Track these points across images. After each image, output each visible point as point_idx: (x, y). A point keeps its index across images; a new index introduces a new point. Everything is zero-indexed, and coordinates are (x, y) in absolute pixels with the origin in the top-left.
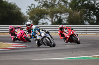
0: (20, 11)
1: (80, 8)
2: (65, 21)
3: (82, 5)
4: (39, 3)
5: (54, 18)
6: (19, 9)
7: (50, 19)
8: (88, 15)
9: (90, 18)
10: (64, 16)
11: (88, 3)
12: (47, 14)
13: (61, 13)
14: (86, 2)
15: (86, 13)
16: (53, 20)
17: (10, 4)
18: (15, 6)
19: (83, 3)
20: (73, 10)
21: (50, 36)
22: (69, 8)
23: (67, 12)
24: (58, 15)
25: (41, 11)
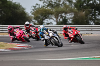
0: (25, 11)
1: (85, 8)
2: (70, 21)
3: (87, 5)
4: (44, 2)
5: (59, 18)
6: (24, 9)
7: (55, 19)
8: (93, 15)
9: (95, 18)
10: (69, 16)
11: (93, 3)
12: (52, 14)
13: (66, 13)
14: (91, 2)
15: (91, 13)
16: (58, 20)
17: (14, 4)
18: (20, 6)
19: (88, 3)
20: (78, 10)
21: (58, 36)
22: (74, 8)
23: (72, 12)
24: (63, 15)
25: (46, 11)
